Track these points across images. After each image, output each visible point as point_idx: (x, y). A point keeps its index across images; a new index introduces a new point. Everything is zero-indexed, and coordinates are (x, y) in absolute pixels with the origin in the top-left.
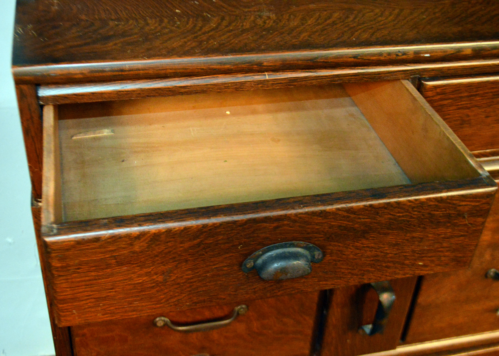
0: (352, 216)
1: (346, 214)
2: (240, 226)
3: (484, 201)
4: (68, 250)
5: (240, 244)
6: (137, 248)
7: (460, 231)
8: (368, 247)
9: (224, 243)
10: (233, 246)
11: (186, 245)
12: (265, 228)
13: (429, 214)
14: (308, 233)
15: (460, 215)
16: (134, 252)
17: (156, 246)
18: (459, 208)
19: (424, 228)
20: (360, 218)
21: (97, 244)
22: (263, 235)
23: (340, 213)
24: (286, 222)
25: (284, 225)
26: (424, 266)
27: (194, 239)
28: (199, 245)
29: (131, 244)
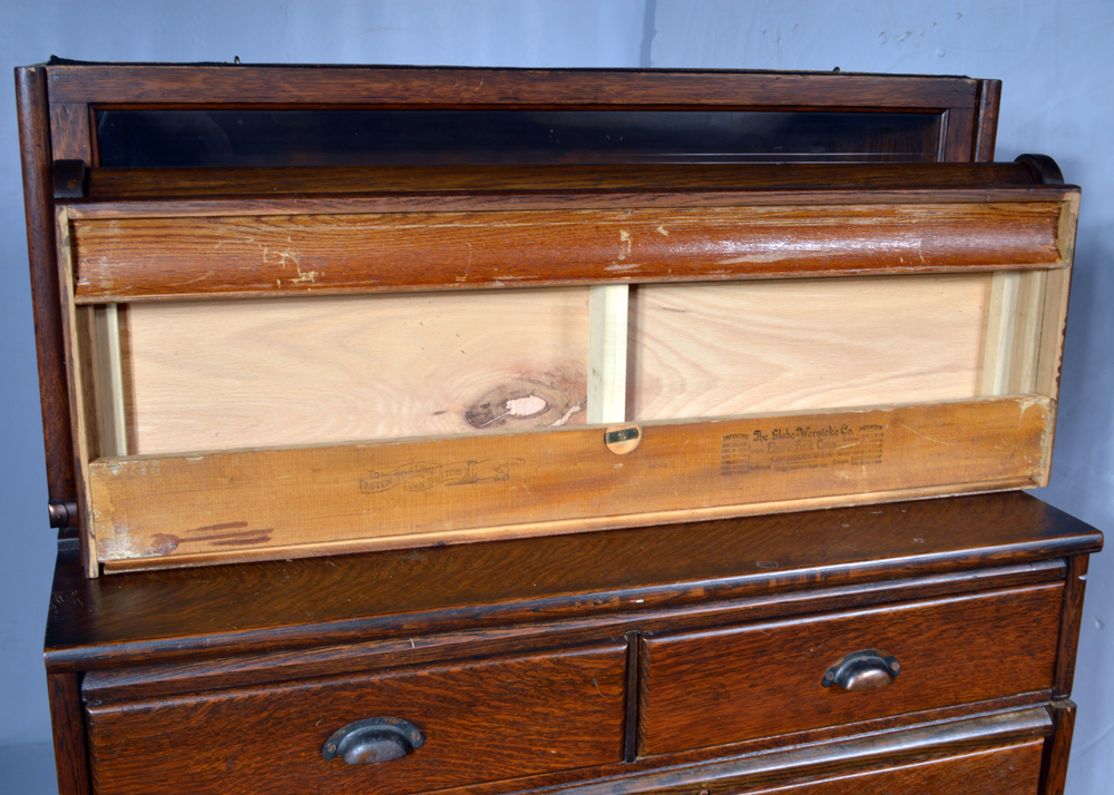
0: (452, 682)
1: (441, 679)
2: (314, 694)
3: (613, 662)
4: (114, 723)
5: (318, 719)
6: (193, 723)
7: (593, 704)
8: (479, 726)
9: (297, 718)
10: (309, 722)
11: (253, 719)
12: (345, 697)
13: (548, 680)
14: (400, 706)
15: (587, 681)
16: (190, 729)
17: (217, 719)
18: (584, 672)
19: (545, 699)
20: (460, 686)
21: (147, 717)
22: (345, 707)
23: (434, 677)
24: (369, 690)
25: (368, 694)
26: (558, 755)
27: (262, 712)
28: (267, 720)
29: (187, 718)
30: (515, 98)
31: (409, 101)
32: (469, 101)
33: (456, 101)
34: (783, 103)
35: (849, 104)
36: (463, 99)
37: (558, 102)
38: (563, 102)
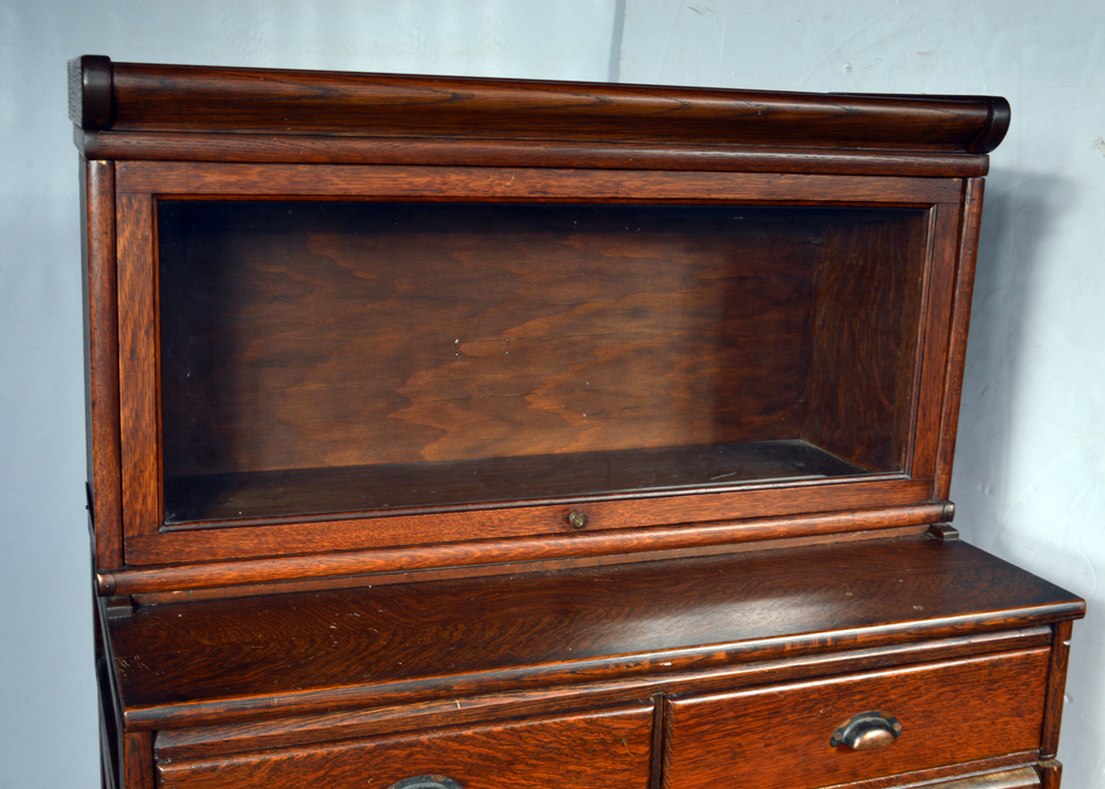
0: (493, 741)
1: (484, 738)
2: (368, 753)
3: (641, 723)
4: (182, 781)
5: (370, 777)
6: (256, 780)
7: (622, 763)
8: (518, 784)
9: (351, 776)
10: (362, 779)
11: (311, 777)
12: (396, 755)
13: (581, 739)
14: (446, 764)
15: (617, 741)
16: (253, 786)
17: (278, 777)
18: (614, 732)
19: (578, 758)
20: (501, 745)
21: (214, 775)
22: (396, 766)
23: (478, 736)
24: (418, 749)
25: (417, 752)
27: (319, 770)
28: (324, 777)
29: (251, 775)
30: (544, 192)
31: (447, 194)
32: (501, 195)
33: (490, 194)
34: (787, 198)
35: (847, 199)
36: (495, 192)
37: (582, 196)
38: (587, 196)
